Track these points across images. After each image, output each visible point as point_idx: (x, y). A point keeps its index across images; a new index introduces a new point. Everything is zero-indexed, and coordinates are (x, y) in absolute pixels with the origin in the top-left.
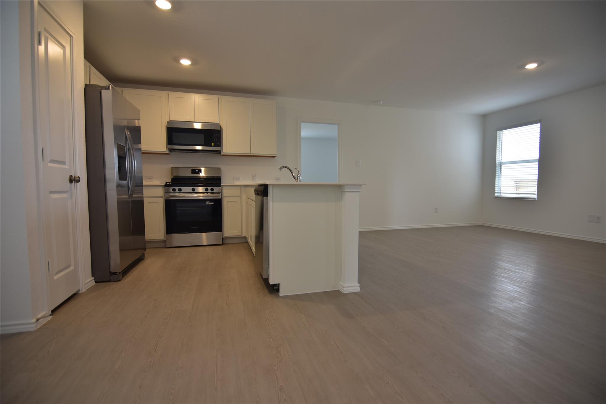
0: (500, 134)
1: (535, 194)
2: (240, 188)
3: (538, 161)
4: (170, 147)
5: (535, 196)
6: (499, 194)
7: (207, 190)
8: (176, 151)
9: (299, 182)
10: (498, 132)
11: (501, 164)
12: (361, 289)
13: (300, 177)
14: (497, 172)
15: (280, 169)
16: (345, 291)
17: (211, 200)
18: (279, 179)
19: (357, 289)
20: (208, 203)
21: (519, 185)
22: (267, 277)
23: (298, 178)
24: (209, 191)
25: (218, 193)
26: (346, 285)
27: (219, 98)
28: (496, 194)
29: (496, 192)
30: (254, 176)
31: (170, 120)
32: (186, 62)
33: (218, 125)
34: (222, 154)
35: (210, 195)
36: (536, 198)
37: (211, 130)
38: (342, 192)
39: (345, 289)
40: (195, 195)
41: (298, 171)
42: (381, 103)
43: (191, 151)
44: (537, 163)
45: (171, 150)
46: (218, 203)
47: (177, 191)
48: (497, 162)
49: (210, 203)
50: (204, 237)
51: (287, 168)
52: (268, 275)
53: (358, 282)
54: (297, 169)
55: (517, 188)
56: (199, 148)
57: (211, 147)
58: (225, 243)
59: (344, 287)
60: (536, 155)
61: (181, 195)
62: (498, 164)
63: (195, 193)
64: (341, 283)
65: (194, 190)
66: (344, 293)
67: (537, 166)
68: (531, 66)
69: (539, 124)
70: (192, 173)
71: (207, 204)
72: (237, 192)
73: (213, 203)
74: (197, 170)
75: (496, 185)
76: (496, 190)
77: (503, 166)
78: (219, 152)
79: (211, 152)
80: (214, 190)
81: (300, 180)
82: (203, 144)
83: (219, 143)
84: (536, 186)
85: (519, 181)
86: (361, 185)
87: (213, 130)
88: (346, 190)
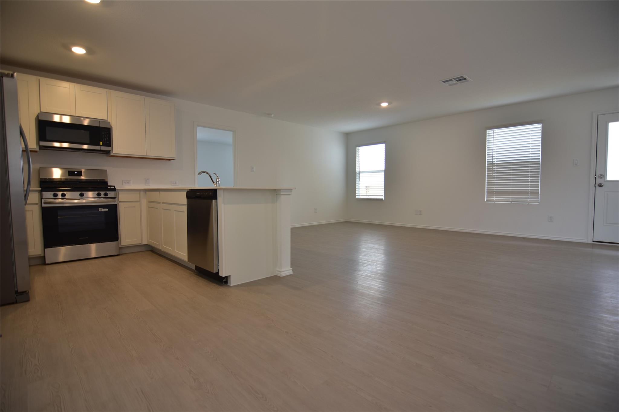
0: (358, 149)
1: (383, 196)
2: (139, 192)
3: (384, 171)
4: (43, 143)
5: (383, 197)
6: (359, 196)
7: (99, 195)
8: (48, 148)
9: (218, 186)
10: (357, 148)
11: (360, 173)
12: (293, 272)
13: (219, 182)
14: (357, 179)
15: (200, 174)
16: (283, 274)
17: (104, 206)
18: (176, 183)
19: (291, 272)
20: (101, 209)
21: (369, 189)
22: (217, 272)
23: (217, 183)
24: (102, 196)
25: (114, 198)
26: (282, 270)
27: (107, 92)
28: (357, 196)
29: (357, 194)
30: (147, 180)
31: (41, 111)
32: (79, 50)
33: (106, 122)
34: (112, 154)
35: (103, 201)
36: (384, 198)
37: (98, 127)
38: (277, 195)
39: (282, 273)
40: (84, 201)
41: (217, 176)
42: (273, 116)
43: (70, 150)
44: (384, 173)
45: (42, 148)
46: (113, 210)
47: (60, 196)
48: (357, 171)
49: (103, 210)
50: (93, 249)
51: (208, 174)
52: (218, 269)
53: (291, 266)
54: (216, 175)
55: (367, 191)
56: (85, 147)
57: (100, 147)
58: (121, 253)
59: (281, 272)
60: (383, 168)
61: (64, 201)
62: (357, 173)
63: (84, 199)
64: (278, 269)
65: (82, 195)
66: (282, 276)
67: (384, 175)
68: (384, 105)
69: (384, 144)
70: (69, 175)
71: (99, 210)
72: (134, 197)
73: (107, 210)
74: (76, 172)
75: (357, 189)
76: (357, 193)
77: (360, 174)
78: (108, 153)
79: (99, 152)
80: (109, 194)
81: (219, 185)
82: (88, 142)
83: (108, 142)
84: (383, 189)
85: (368, 186)
86: (292, 189)
87: (101, 127)
88: (282, 193)
